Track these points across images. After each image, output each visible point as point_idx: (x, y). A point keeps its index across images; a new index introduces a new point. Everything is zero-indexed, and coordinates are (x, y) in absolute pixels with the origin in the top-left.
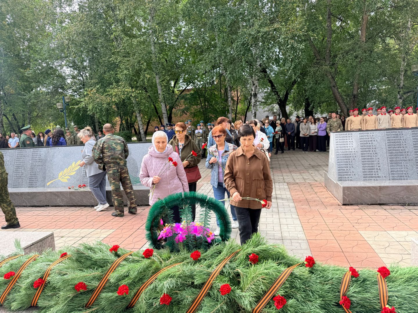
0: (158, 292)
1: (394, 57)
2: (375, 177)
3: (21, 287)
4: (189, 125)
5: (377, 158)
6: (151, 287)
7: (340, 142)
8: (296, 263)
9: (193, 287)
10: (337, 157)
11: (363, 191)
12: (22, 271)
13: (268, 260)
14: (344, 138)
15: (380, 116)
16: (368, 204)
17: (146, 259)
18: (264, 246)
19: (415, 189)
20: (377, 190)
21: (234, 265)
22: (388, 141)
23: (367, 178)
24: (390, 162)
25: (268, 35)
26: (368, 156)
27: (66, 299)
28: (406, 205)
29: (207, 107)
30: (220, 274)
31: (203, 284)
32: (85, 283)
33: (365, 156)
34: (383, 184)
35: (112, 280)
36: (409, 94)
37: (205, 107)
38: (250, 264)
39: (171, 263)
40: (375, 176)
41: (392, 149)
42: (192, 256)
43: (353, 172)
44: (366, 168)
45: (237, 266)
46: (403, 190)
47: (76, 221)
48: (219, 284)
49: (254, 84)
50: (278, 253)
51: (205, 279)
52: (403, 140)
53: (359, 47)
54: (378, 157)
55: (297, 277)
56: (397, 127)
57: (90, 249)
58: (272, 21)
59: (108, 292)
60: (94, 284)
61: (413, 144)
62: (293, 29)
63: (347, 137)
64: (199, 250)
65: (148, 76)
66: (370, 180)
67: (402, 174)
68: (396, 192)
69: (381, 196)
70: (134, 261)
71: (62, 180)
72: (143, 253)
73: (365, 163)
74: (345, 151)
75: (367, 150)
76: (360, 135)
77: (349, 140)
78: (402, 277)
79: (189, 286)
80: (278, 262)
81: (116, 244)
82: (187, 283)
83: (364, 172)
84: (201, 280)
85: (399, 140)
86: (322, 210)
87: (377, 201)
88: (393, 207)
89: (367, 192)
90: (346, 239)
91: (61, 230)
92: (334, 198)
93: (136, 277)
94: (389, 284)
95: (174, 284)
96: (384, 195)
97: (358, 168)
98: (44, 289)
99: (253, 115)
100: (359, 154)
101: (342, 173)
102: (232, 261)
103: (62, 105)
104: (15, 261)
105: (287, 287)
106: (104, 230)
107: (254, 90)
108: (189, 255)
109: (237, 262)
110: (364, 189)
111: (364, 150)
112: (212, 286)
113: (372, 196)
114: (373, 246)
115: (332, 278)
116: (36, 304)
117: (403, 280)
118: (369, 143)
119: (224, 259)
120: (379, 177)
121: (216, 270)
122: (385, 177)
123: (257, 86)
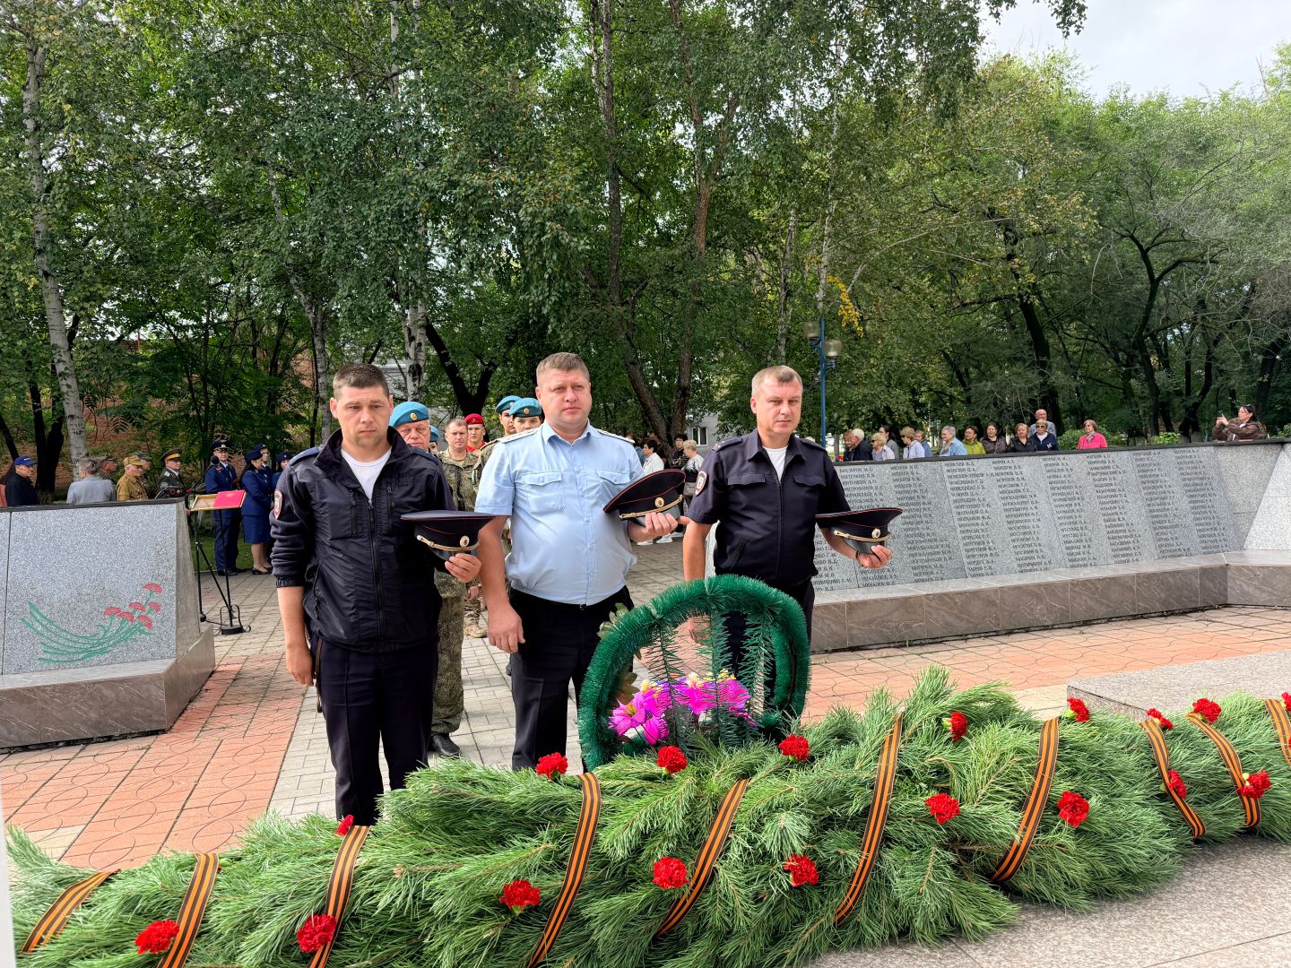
2: (828, 582)
16: (826, 652)
19: (921, 605)
20: (843, 612)
28: (906, 646)
30: (896, 777)
32: (530, 880)
34: (853, 599)
40: (828, 580)
45: (925, 752)
46: (897, 609)
49: (412, 339)
51: (866, 798)
52: (878, 488)
55: (1075, 748)
59: (607, 895)
61: (896, 499)
68: (883, 614)
69: (852, 628)
85: (867, 488)
87: (845, 642)
88: (885, 652)
89: (823, 619)
96: (858, 623)
102: (906, 742)
107: (412, 355)
113: (834, 627)
119: (885, 741)
120: (835, 581)
121: (883, 769)
122: (849, 580)
123: (420, 344)
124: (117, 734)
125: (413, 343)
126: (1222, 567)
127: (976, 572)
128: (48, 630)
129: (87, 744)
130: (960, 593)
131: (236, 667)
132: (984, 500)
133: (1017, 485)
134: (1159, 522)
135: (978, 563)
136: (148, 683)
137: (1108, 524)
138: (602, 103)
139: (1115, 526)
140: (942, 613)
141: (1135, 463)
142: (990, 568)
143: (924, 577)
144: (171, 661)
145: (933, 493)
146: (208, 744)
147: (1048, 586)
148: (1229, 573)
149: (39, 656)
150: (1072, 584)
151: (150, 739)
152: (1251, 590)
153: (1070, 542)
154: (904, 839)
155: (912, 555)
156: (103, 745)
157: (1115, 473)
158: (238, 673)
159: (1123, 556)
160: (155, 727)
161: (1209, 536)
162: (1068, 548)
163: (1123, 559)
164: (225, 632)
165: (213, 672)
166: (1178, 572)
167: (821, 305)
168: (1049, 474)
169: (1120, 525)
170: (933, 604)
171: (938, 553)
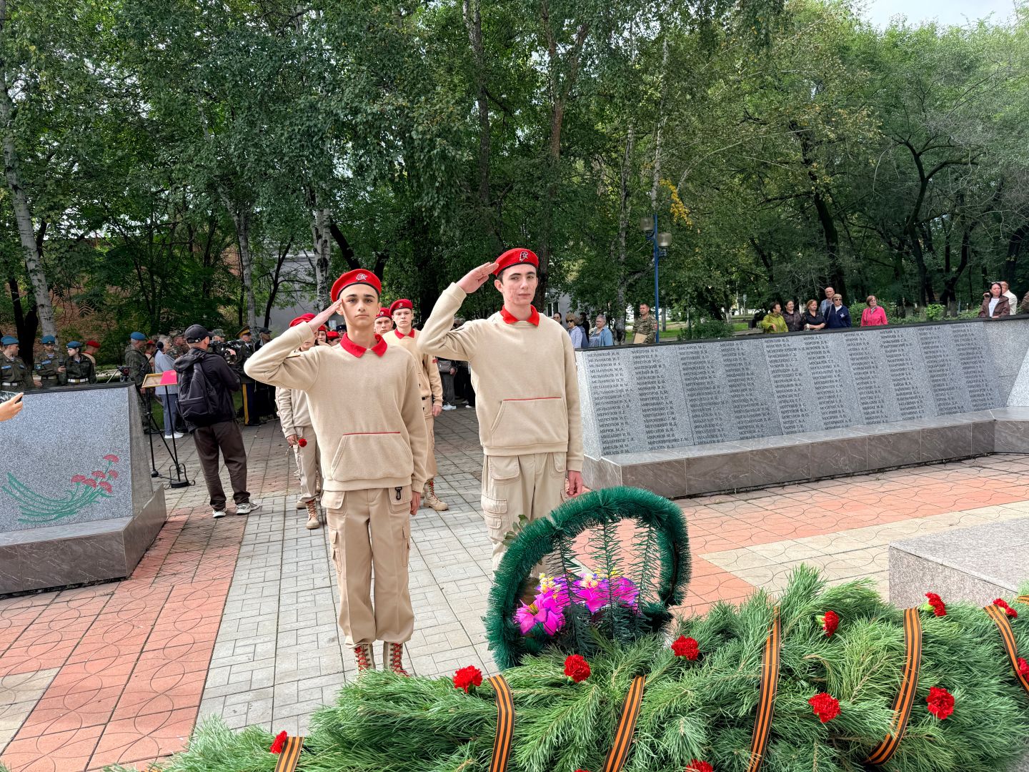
2: (669, 441)
5: (668, 401)
7: (597, 371)
10: (596, 404)
19: (747, 459)
20: (683, 467)
22: (684, 366)
23: (655, 445)
24: (692, 409)
26: (653, 399)
30: (779, 676)
31: (755, 709)
33: (646, 399)
40: (668, 438)
41: (692, 381)
43: (629, 434)
44: (651, 423)
46: (726, 463)
49: (319, 237)
51: (755, 696)
52: (709, 362)
54: (670, 399)
61: (724, 371)
63: (609, 359)
66: (661, 447)
68: (715, 467)
69: (689, 480)
73: (648, 413)
74: (610, 389)
75: (649, 386)
76: (634, 354)
77: (616, 367)
80: (877, 619)
83: (649, 432)
85: (700, 362)
88: (717, 499)
89: (666, 472)
96: (695, 476)
97: (637, 426)
100: (636, 395)
101: (608, 436)
105: (929, 667)
107: (319, 251)
110: (661, 468)
111: (645, 386)
112: (776, 710)
113: (676, 480)
118: (652, 372)
120: (675, 440)
121: (767, 668)
122: (686, 439)
123: (326, 241)
124: (86, 582)
125: (320, 240)
126: (990, 422)
127: (790, 430)
128: (25, 496)
129: (62, 590)
130: (778, 449)
131: (184, 518)
132: (797, 370)
133: (824, 357)
134: (939, 385)
135: (792, 422)
136: (110, 539)
137: (897, 387)
138: (471, 36)
139: (903, 389)
140: (764, 465)
141: (920, 338)
142: (802, 426)
143: (748, 435)
144: (129, 520)
145: (755, 365)
146: (162, 589)
147: (849, 441)
148: (996, 427)
149: (19, 517)
150: (869, 439)
151: (114, 585)
152: (1014, 441)
153: (867, 403)
154: (789, 735)
155: (738, 417)
156: (75, 591)
157: (903, 345)
158: (186, 523)
159: (910, 413)
160: (117, 575)
161: (978, 395)
162: (864, 409)
163: (909, 416)
164: (175, 486)
165: (165, 523)
166: (955, 427)
167: (654, 204)
168: (849, 348)
169: (907, 389)
170: (757, 458)
171: (759, 415)
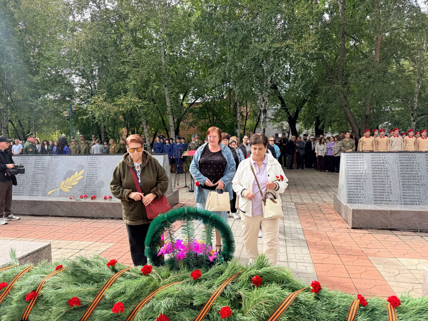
0: (154, 311)
1: (408, 79)
2: (386, 201)
3: (13, 299)
4: (197, 139)
5: (388, 181)
6: (148, 306)
7: (351, 163)
8: (301, 287)
9: (192, 308)
10: (347, 179)
11: (373, 215)
12: (15, 282)
13: (272, 283)
14: (355, 159)
15: (392, 138)
16: (378, 229)
17: (143, 276)
18: (269, 268)
20: (388, 214)
21: (236, 286)
22: (401, 164)
23: (378, 202)
24: (402, 186)
25: (280, 51)
26: (380, 179)
27: (58, 315)
28: (418, 232)
29: (215, 122)
30: (221, 295)
31: (202, 305)
32: (79, 298)
33: (376, 179)
34: (394, 209)
35: (107, 297)
36: (423, 117)
37: (213, 121)
38: (253, 286)
39: (170, 282)
40: (386, 199)
41: (405, 172)
42: (192, 275)
43: (363, 194)
44: (377, 191)
45: (239, 288)
46: (415, 216)
47: (75, 232)
48: (219, 306)
49: (264, 101)
50: (282, 276)
51: (204, 300)
52: (416, 163)
53: (373, 67)
54: (390, 180)
55: (302, 303)
56: (411, 150)
57: (87, 262)
58: (285, 38)
59: (103, 309)
60: (89, 300)
61: (426, 168)
62: (305, 46)
63: (358, 158)
64: (200, 270)
65: (157, 87)
66: (381, 203)
67: (415, 199)
68: (408, 217)
69: (392, 221)
70: (131, 278)
71: (63, 190)
72: (142, 270)
73: (376, 185)
74: (356, 172)
75: (379, 172)
76: (372, 157)
77: (360, 162)
78: (413, 308)
79: (188, 306)
80: (282, 286)
81: (114, 259)
82: (186, 303)
83: (375, 195)
84: (200, 301)
85: (412, 163)
86: (330, 233)
87: (388, 226)
88: (404, 233)
89: (378, 216)
90: (354, 264)
91: (59, 241)
92: (343, 221)
93: (133, 295)
94: (400, 315)
95: (172, 304)
96: (395, 220)
97: (369, 191)
98: (36, 303)
99: (262, 131)
100: (370, 176)
101: (352, 195)
102: (234, 283)
103: (68, 113)
104: (8, 272)
105: (291, 313)
106: (103, 244)
107: (263, 106)
108: (189, 274)
109: (239, 283)
110: (375, 213)
111: (376, 172)
112: (212, 308)
113: (383, 220)
114: (383, 274)
115: (339, 306)
116: (27, 318)
117: (414, 311)
118: (381, 166)
119: (226, 280)
120: (390, 201)
125: (264, 102)
138: (340, 9)
